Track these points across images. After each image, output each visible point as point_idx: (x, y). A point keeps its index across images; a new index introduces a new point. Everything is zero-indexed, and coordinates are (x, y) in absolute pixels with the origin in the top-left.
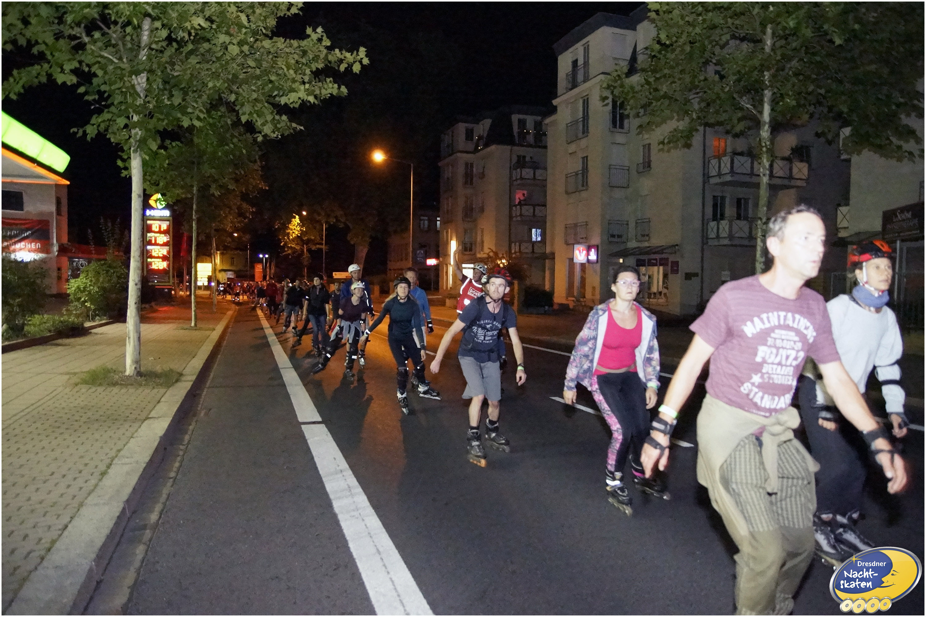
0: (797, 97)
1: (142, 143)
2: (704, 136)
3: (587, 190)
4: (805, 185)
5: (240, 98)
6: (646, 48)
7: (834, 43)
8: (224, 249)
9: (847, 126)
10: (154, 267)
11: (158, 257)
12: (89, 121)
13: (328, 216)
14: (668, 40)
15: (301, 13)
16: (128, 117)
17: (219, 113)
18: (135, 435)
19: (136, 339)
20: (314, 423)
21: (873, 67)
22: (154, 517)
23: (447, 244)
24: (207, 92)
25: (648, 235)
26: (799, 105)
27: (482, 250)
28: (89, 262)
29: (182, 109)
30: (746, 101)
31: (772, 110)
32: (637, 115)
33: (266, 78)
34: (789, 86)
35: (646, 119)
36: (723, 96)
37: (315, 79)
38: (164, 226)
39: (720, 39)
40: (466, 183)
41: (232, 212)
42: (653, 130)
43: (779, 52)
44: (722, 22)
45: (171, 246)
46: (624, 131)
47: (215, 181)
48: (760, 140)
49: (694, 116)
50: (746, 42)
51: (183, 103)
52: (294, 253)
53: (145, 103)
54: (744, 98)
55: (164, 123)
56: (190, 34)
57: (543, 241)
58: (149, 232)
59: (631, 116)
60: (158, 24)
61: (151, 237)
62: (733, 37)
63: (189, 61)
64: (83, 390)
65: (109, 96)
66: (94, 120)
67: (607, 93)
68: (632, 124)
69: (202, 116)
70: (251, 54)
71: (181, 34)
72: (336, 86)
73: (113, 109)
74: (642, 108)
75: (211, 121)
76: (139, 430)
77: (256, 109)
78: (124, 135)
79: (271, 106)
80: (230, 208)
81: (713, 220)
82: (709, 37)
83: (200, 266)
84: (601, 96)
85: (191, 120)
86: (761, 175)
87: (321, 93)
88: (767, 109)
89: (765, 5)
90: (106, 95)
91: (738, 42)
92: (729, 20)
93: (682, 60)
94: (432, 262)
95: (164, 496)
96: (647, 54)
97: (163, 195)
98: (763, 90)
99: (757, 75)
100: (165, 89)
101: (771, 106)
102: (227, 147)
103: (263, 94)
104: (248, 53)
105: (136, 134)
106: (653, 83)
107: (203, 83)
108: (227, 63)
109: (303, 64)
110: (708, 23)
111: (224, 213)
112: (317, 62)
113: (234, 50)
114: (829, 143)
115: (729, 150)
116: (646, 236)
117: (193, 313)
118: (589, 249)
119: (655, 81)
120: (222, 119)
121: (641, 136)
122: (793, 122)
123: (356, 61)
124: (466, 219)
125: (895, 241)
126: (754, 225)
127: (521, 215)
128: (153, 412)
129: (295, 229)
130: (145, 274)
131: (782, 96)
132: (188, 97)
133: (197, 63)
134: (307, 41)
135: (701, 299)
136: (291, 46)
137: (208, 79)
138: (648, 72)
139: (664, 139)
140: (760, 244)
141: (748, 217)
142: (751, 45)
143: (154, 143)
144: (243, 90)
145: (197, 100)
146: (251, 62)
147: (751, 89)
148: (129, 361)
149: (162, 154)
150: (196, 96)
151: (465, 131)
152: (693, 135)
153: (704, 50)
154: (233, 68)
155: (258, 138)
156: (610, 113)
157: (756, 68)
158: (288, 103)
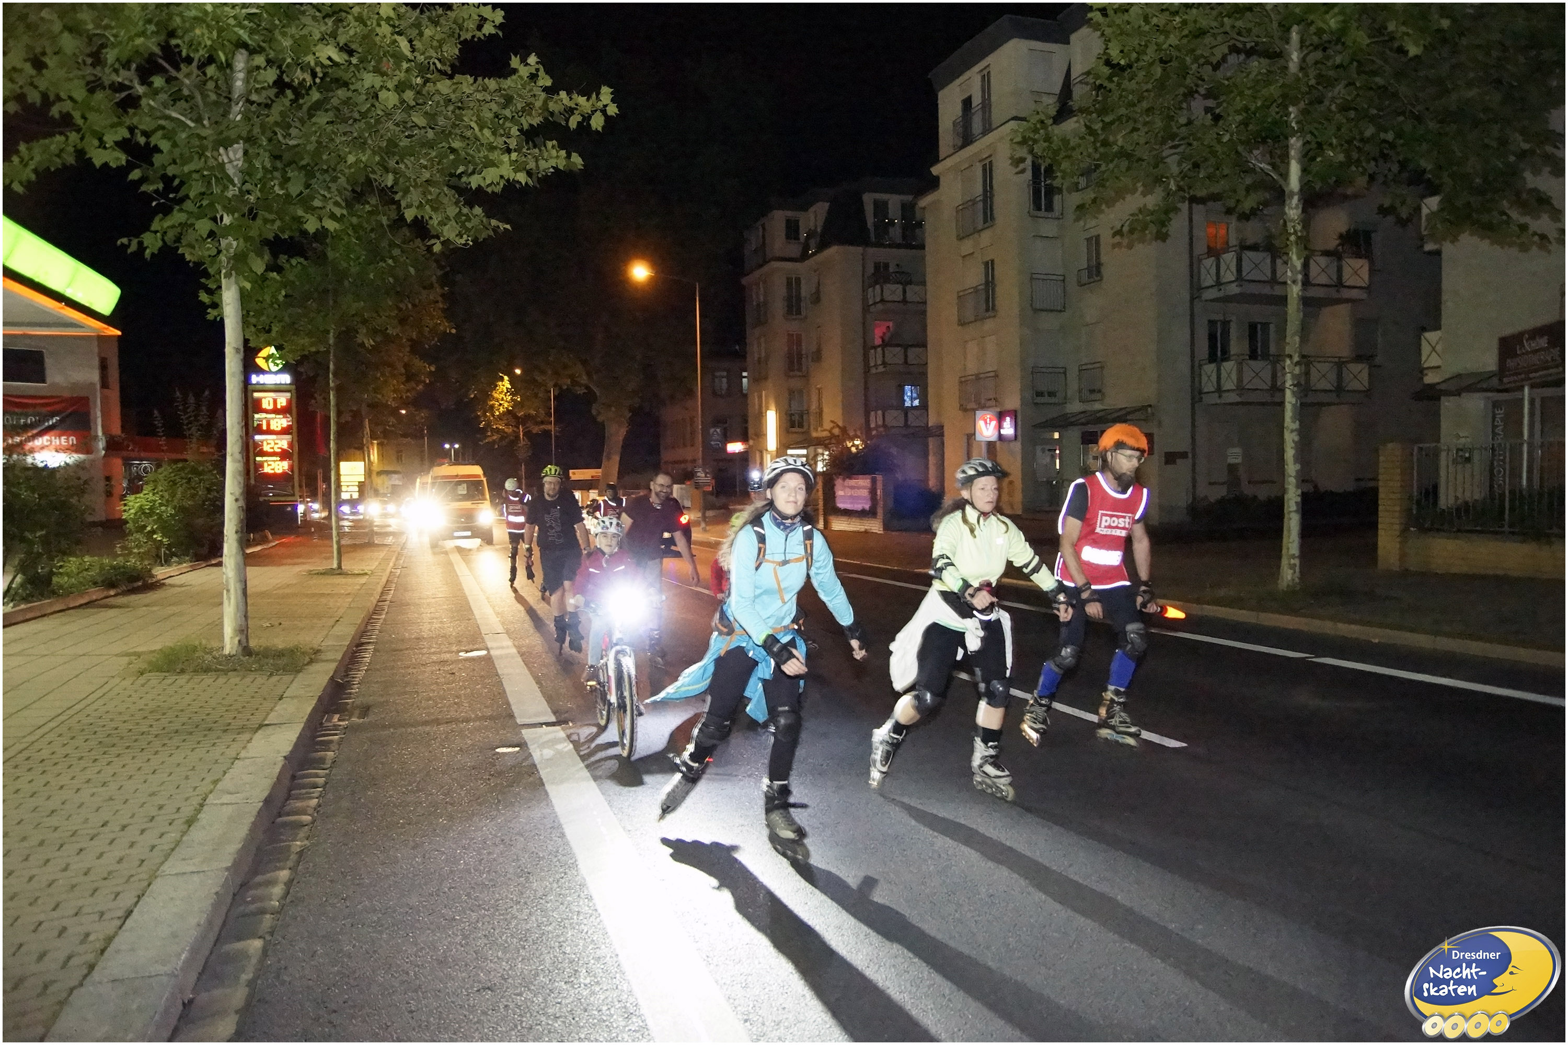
0: (1346, 147)
1: (239, 260)
2: (1191, 220)
3: (994, 316)
4: (1365, 296)
5: (401, 180)
6: (1088, 73)
7: (1406, 53)
8: (385, 437)
9: (1433, 194)
10: (267, 469)
11: (274, 454)
12: (150, 226)
13: (559, 375)
14: (1123, 58)
15: (501, 34)
16: (214, 219)
17: (368, 208)
18: (243, 755)
19: (240, 592)
20: (543, 724)
21: (1472, 93)
22: (276, 893)
23: (760, 416)
24: (346, 172)
25: (1100, 391)
26: (1349, 162)
27: (821, 425)
28: (159, 466)
29: (305, 201)
30: (1259, 157)
31: (1305, 170)
32: (1076, 188)
33: (444, 144)
34: (1332, 128)
35: (1090, 195)
36: (1218, 148)
37: (527, 143)
38: (282, 401)
39: (1212, 54)
40: (789, 310)
41: (396, 372)
42: (1104, 212)
43: (1312, 73)
44: (1214, 24)
45: (295, 436)
46: (1053, 215)
47: (364, 322)
48: (1285, 222)
49: (1173, 187)
50: (1256, 57)
51: (306, 192)
52: (502, 438)
53: (243, 193)
54: (1256, 152)
55: (275, 227)
56: (314, 75)
57: (924, 407)
58: (257, 413)
59: (1065, 189)
60: (260, 60)
61: (260, 420)
62: (1234, 50)
63: (314, 120)
64: (154, 682)
65: (182, 183)
66: (155, 226)
67: (1022, 152)
68: (1068, 201)
69: (338, 212)
70: (417, 104)
71: (299, 75)
72: (563, 153)
73: (188, 205)
74: (1082, 175)
75: (355, 220)
76: (249, 746)
77: (429, 197)
78: (209, 249)
79: (453, 191)
80: (391, 365)
81: (1210, 362)
82: (1192, 51)
83: (344, 465)
84: (1011, 158)
85: (321, 220)
86: (1289, 282)
87: (537, 166)
88: (1295, 169)
90: (176, 182)
91: (1242, 57)
92: (1226, 19)
93: (1147, 91)
94: (735, 447)
95: (294, 858)
96: (1087, 84)
97: (277, 348)
98: (1287, 138)
99: (1277, 113)
100: (275, 169)
101: (1303, 164)
102: (382, 264)
103: (440, 172)
104: (412, 103)
105: (230, 245)
106: (1100, 132)
107: (339, 156)
108: (378, 121)
109: (506, 118)
110: (1190, 26)
111: (383, 375)
112: (530, 114)
113: (389, 98)
114: (1402, 223)
115: (1233, 241)
116: (1096, 392)
117: (335, 546)
118: (1000, 417)
119: (1103, 129)
120: (373, 218)
121: (1082, 223)
122: (1340, 190)
123: (596, 111)
124: (791, 373)
125: (1521, 388)
126: (1278, 367)
127: (884, 364)
128: (272, 715)
129: (502, 399)
130: (252, 482)
131: (1320, 145)
132: (313, 181)
133: (328, 123)
134: (512, 80)
135: (1194, 498)
136: (485, 89)
137: (347, 150)
138: (1091, 113)
139: (1123, 226)
140: (1290, 399)
141: (1269, 355)
142: (1265, 62)
143: (259, 260)
144: (406, 166)
145: (330, 185)
146: (419, 119)
147: (1267, 137)
148: (229, 630)
149: (275, 279)
150: (328, 180)
151: (784, 225)
152: (1170, 219)
153: (1184, 72)
154: (388, 130)
155: (434, 247)
156: (1028, 186)
157: (1275, 100)
158: (483, 185)
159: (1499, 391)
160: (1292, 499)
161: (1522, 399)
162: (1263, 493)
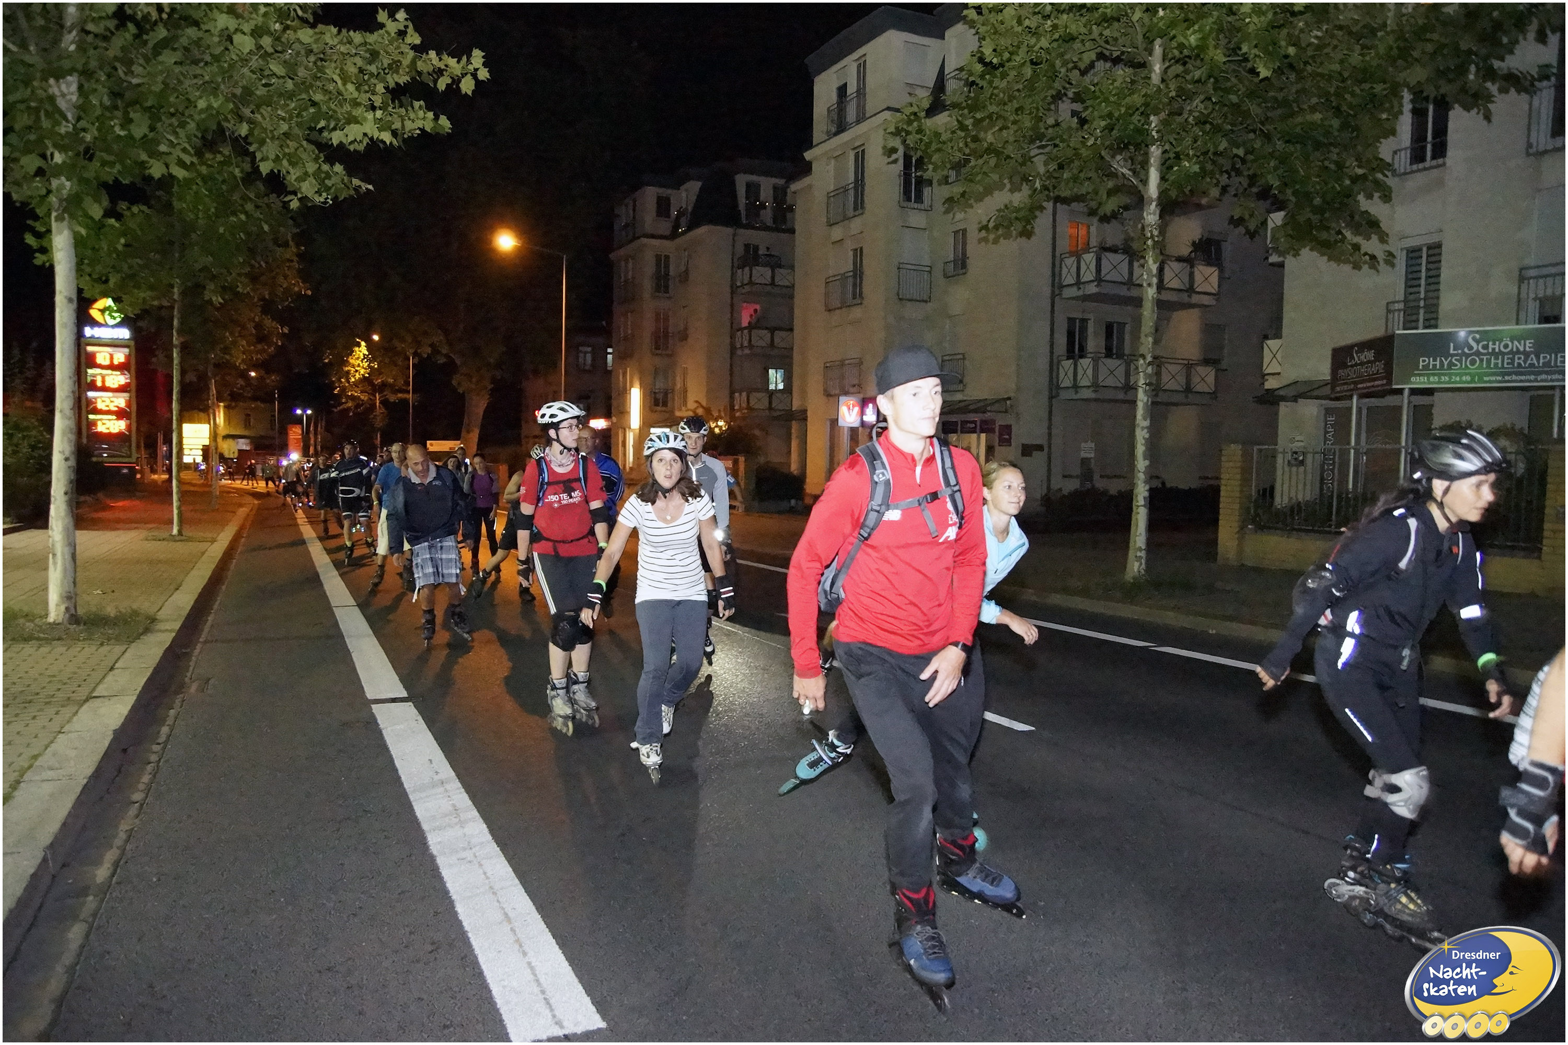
0: (1201, 158)
1: (73, 203)
2: (1054, 218)
3: (861, 304)
4: (1214, 303)
5: (256, 132)
6: (961, 69)
7: (1258, 74)
8: (233, 400)
9: (1279, 209)
10: (101, 428)
11: (109, 412)
13: (418, 343)
14: (996, 56)
16: (43, 156)
17: (219, 158)
18: (67, 728)
19: (68, 557)
20: (394, 700)
21: (1317, 116)
22: (102, 873)
23: (624, 393)
24: (197, 117)
25: (961, 382)
26: (1204, 172)
27: (684, 404)
29: (149, 144)
30: (1121, 162)
31: (1163, 178)
32: (945, 181)
33: (304, 96)
34: (1188, 141)
35: (957, 189)
36: (1084, 152)
37: (393, 102)
38: (120, 357)
39: (1080, 59)
40: (658, 288)
41: (246, 333)
42: (972, 207)
43: (1172, 86)
44: (1083, 30)
45: (134, 394)
46: (922, 206)
47: (214, 278)
48: (1143, 228)
49: (1038, 184)
50: (1121, 65)
51: (151, 135)
52: (357, 406)
53: (77, 131)
54: (1119, 157)
55: (115, 170)
57: (788, 389)
58: (91, 368)
59: (935, 182)
61: (94, 376)
62: (1101, 56)
63: (160, 58)
67: (896, 143)
68: (935, 194)
69: (187, 159)
70: (276, 51)
72: (430, 115)
74: (952, 168)
75: (204, 170)
76: (75, 719)
77: (287, 150)
78: (37, 188)
79: (313, 147)
80: (243, 327)
81: (1068, 358)
82: (1062, 55)
83: (186, 427)
84: (884, 147)
85: (167, 165)
86: (1145, 285)
87: (403, 126)
88: (1154, 176)
89: (1151, 9)
91: (1108, 65)
92: (1094, 27)
93: (1018, 90)
95: (122, 836)
96: (960, 79)
97: (114, 300)
98: (1147, 146)
99: (1139, 121)
100: (116, 108)
101: (1161, 172)
102: (234, 219)
103: (299, 125)
104: (270, 50)
105: (61, 187)
106: (971, 128)
107: (188, 99)
108: (232, 66)
109: (372, 75)
110: (1061, 31)
111: (232, 334)
112: (397, 73)
113: (245, 43)
114: (1252, 235)
115: (1094, 242)
116: (957, 382)
117: (175, 512)
118: (863, 404)
119: (973, 125)
120: (225, 168)
121: (951, 215)
122: (1195, 200)
123: (466, 74)
124: (658, 352)
125: (1351, 397)
126: (1133, 367)
127: (751, 346)
128: (101, 687)
129: (359, 365)
130: (85, 441)
131: (1178, 157)
132: (159, 125)
133: (175, 63)
134: (380, 35)
135: (1049, 488)
136: (350, 42)
137: (197, 94)
138: (964, 108)
139: (989, 221)
140: (1142, 398)
141: (1124, 355)
142: (1129, 71)
143: (96, 206)
144: (263, 116)
145: (177, 130)
146: (276, 67)
147: (1129, 143)
148: (54, 596)
149: (112, 226)
150: (176, 124)
151: (655, 200)
152: (1036, 217)
153: (1054, 76)
154: (243, 76)
155: (291, 203)
156: (900, 176)
157: (1138, 109)
158: (345, 142)
159: (1331, 399)
160: (1141, 492)
161: (1350, 409)
162: (1114, 487)
